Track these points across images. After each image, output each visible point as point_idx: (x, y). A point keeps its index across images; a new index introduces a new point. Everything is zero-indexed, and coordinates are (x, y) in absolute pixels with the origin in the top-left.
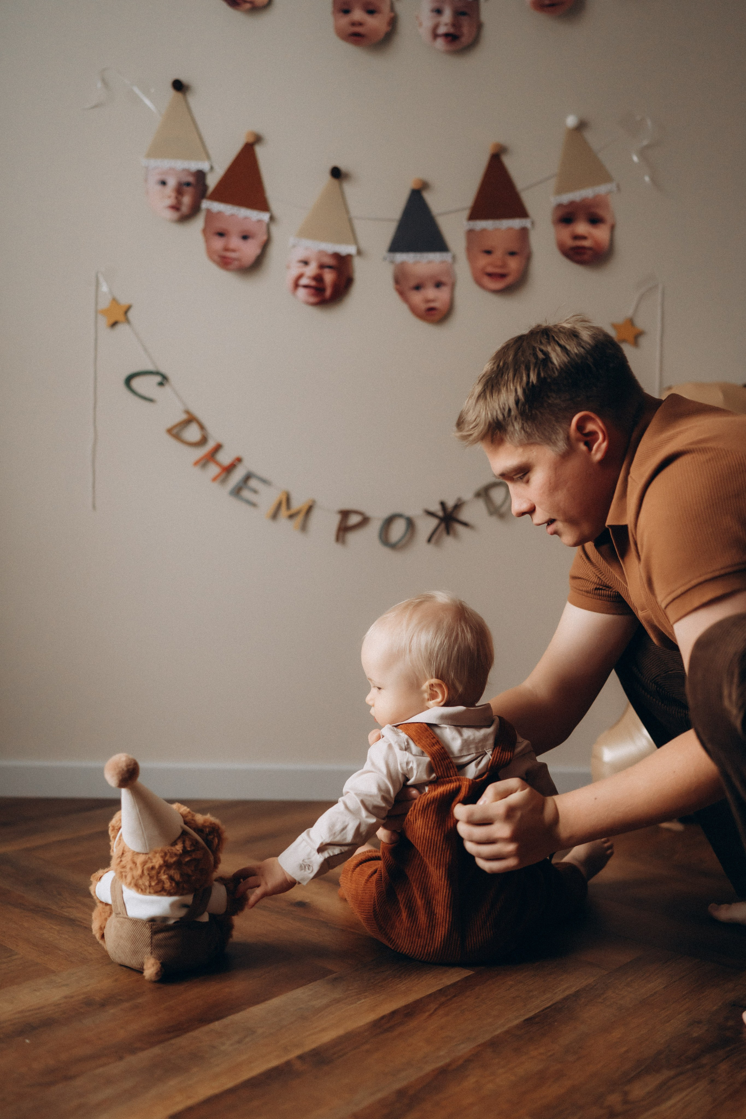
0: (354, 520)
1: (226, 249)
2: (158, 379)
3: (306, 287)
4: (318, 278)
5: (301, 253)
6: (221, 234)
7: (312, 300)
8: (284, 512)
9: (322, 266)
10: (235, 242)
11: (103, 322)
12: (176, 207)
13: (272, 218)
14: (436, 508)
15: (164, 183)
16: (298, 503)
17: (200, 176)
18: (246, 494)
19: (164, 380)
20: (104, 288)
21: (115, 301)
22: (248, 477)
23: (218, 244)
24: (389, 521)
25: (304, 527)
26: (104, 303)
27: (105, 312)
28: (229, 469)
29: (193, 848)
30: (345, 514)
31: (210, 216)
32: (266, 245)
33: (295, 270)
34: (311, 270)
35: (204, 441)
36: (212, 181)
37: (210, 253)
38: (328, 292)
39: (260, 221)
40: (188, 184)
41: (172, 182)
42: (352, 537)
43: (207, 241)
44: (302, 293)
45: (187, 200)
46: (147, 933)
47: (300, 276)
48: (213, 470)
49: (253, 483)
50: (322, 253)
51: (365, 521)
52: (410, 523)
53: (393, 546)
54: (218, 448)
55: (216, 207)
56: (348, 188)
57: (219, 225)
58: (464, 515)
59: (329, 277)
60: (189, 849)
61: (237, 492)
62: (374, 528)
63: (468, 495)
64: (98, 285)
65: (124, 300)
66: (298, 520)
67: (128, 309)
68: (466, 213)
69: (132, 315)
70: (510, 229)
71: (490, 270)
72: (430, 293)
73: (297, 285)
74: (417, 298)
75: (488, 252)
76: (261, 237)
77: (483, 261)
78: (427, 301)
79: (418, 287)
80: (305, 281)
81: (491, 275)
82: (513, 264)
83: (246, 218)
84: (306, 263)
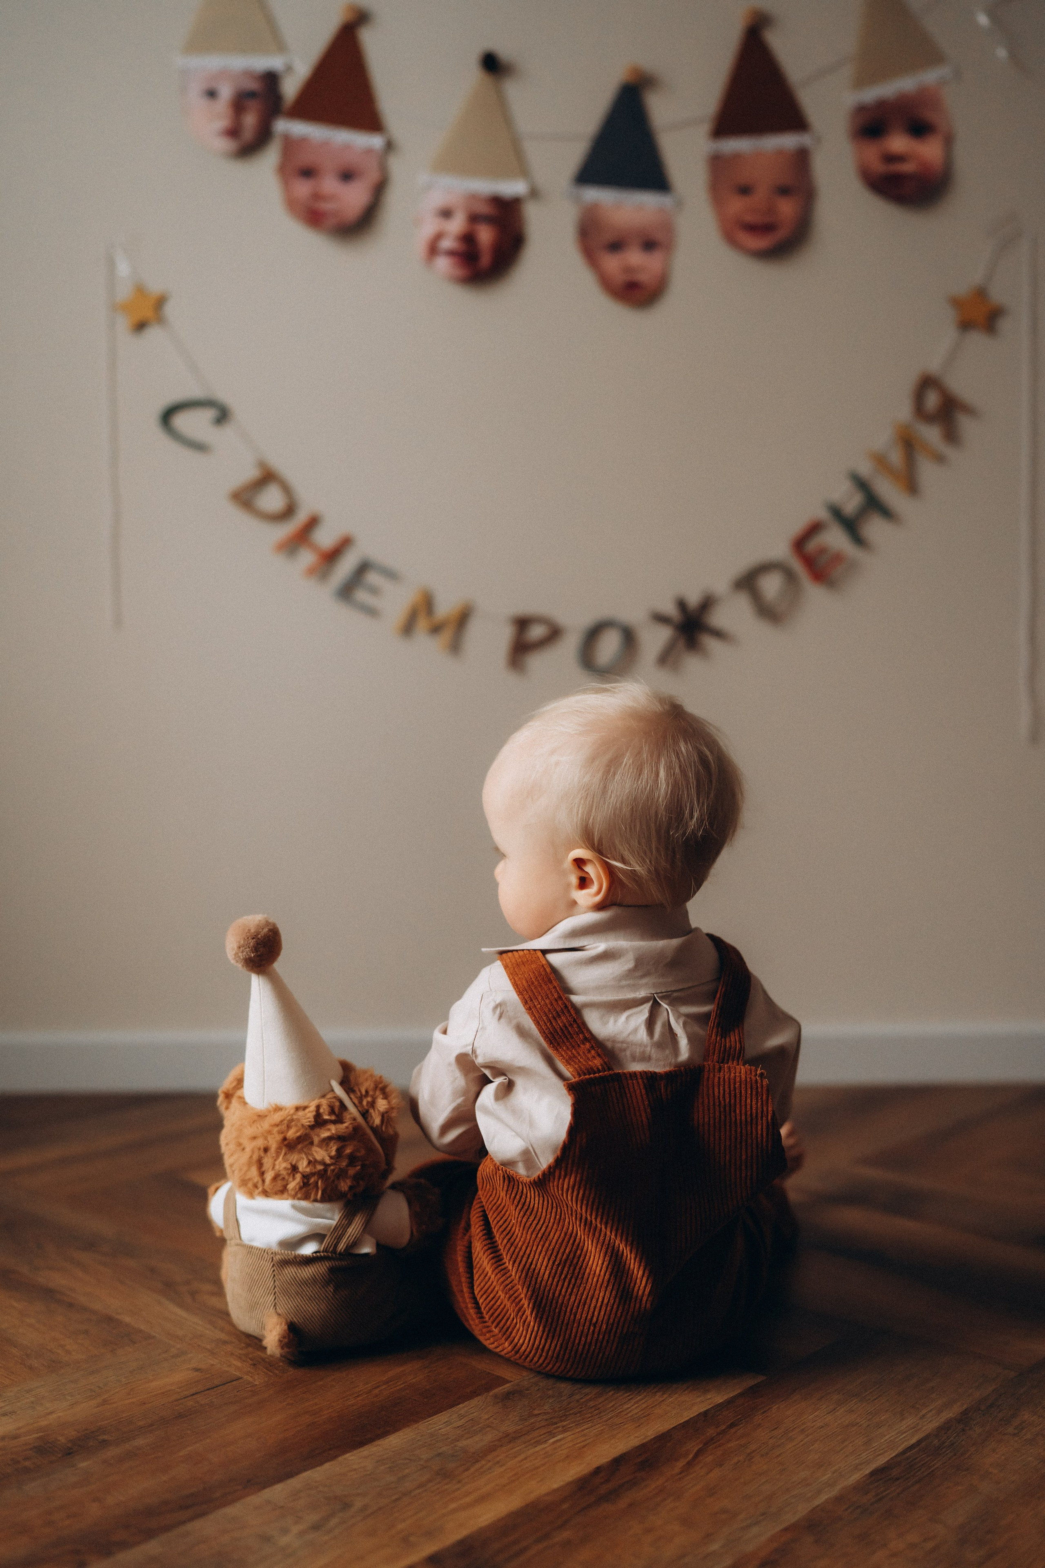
0: (537, 632)
1: (317, 196)
2: (214, 413)
3: (449, 253)
4: (468, 239)
5: (437, 198)
6: (308, 173)
7: (459, 272)
8: (422, 624)
9: (474, 219)
10: (330, 184)
11: (123, 324)
12: (233, 132)
13: (390, 146)
14: (669, 608)
15: (212, 94)
16: (445, 607)
17: (271, 79)
18: (362, 595)
19: (223, 416)
20: (123, 269)
21: (140, 290)
22: (363, 568)
23: (303, 189)
24: (594, 634)
25: (455, 647)
26: (124, 292)
27: (125, 308)
28: (332, 556)
30: (522, 623)
31: (290, 146)
32: (380, 189)
33: (429, 227)
34: (456, 225)
35: (289, 512)
36: (290, 88)
37: (292, 204)
38: (486, 259)
39: (369, 151)
40: (251, 95)
41: (226, 92)
42: (537, 662)
43: (286, 183)
44: (443, 264)
45: (250, 120)
47: (439, 236)
48: (307, 558)
49: (372, 578)
50: (473, 197)
51: (555, 634)
52: (629, 637)
53: (603, 673)
54: (313, 523)
55: (298, 128)
56: (513, 89)
57: (305, 159)
58: (719, 618)
59: (485, 235)
61: (346, 592)
62: (569, 646)
63: (720, 585)
64: (111, 265)
65: (155, 287)
66: (446, 635)
67: (160, 302)
68: (705, 128)
69: (169, 309)
70: (780, 152)
71: (749, 218)
72: (635, 257)
73: (433, 250)
74: (612, 263)
75: (745, 190)
76: (372, 176)
77: (737, 205)
78: (628, 270)
79: (616, 246)
80: (447, 244)
81: (752, 228)
82: (787, 208)
83: (347, 147)
84: (446, 213)
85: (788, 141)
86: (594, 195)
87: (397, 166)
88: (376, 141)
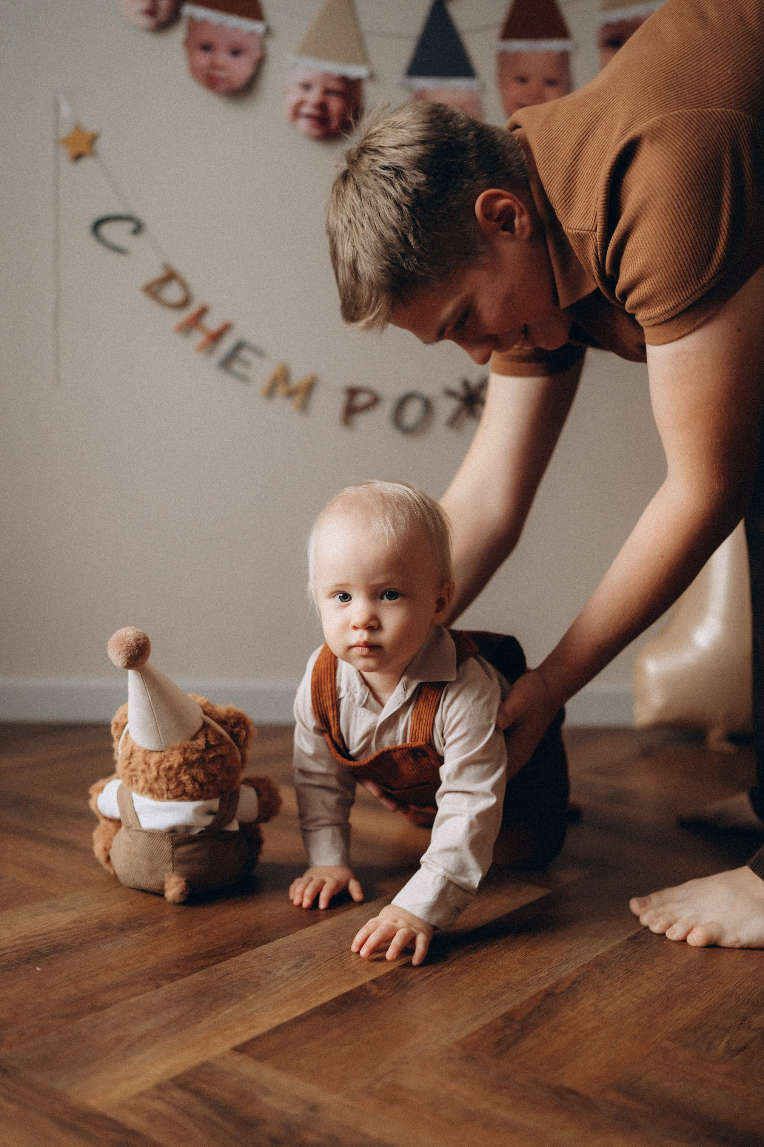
0: (362, 399)
1: (213, 66)
2: (132, 226)
3: (309, 116)
4: (322, 107)
5: (302, 74)
6: (207, 47)
7: (316, 132)
8: (281, 390)
9: (327, 92)
10: (223, 58)
11: (65, 154)
12: (151, 12)
13: (268, 31)
14: (457, 386)
16: (298, 379)
18: (237, 367)
19: (138, 228)
20: (66, 112)
21: (78, 129)
22: (239, 346)
23: (203, 59)
24: (402, 402)
25: (304, 407)
26: (66, 131)
27: (67, 142)
28: (216, 337)
29: (217, 742)
30: (352, 392)
31: (194, 25)
32: (260, 63)
33: (294, 96)
34: (314, 96)
35: (185, 303)
37: (195, 70)
38: (335, 123)
39: (252, 34)
42: (362, 421)
43: (191, 55)
44: (304, 124)
45: (165, 3)
46: (167, 846)
47: (301, 104)
48: (198, 338)
49: (245, 354)
50: (327, 75)
51: (375, 401)
52: (428, 406)
53: (408, 431)
54: (203, 311)
57: (204, 37)
59: (335, 105)
60: (213, 743)
61: (226, 363)
62: (385, 410)
64: (57, 109)
65: (90, 127)
66: (298, 399)
67: (93, 139)
69: (100, 145)
70: (548, 53)
71: (525, 101)
73: (296, 113)
75: (523, 80)
76: (255, 54)
77: (517, 90)
80: (307, 109)
82: (552, 96)
83: (236, 29)
84: (307, 86)
87: (273, 47)
88: (258, 27)
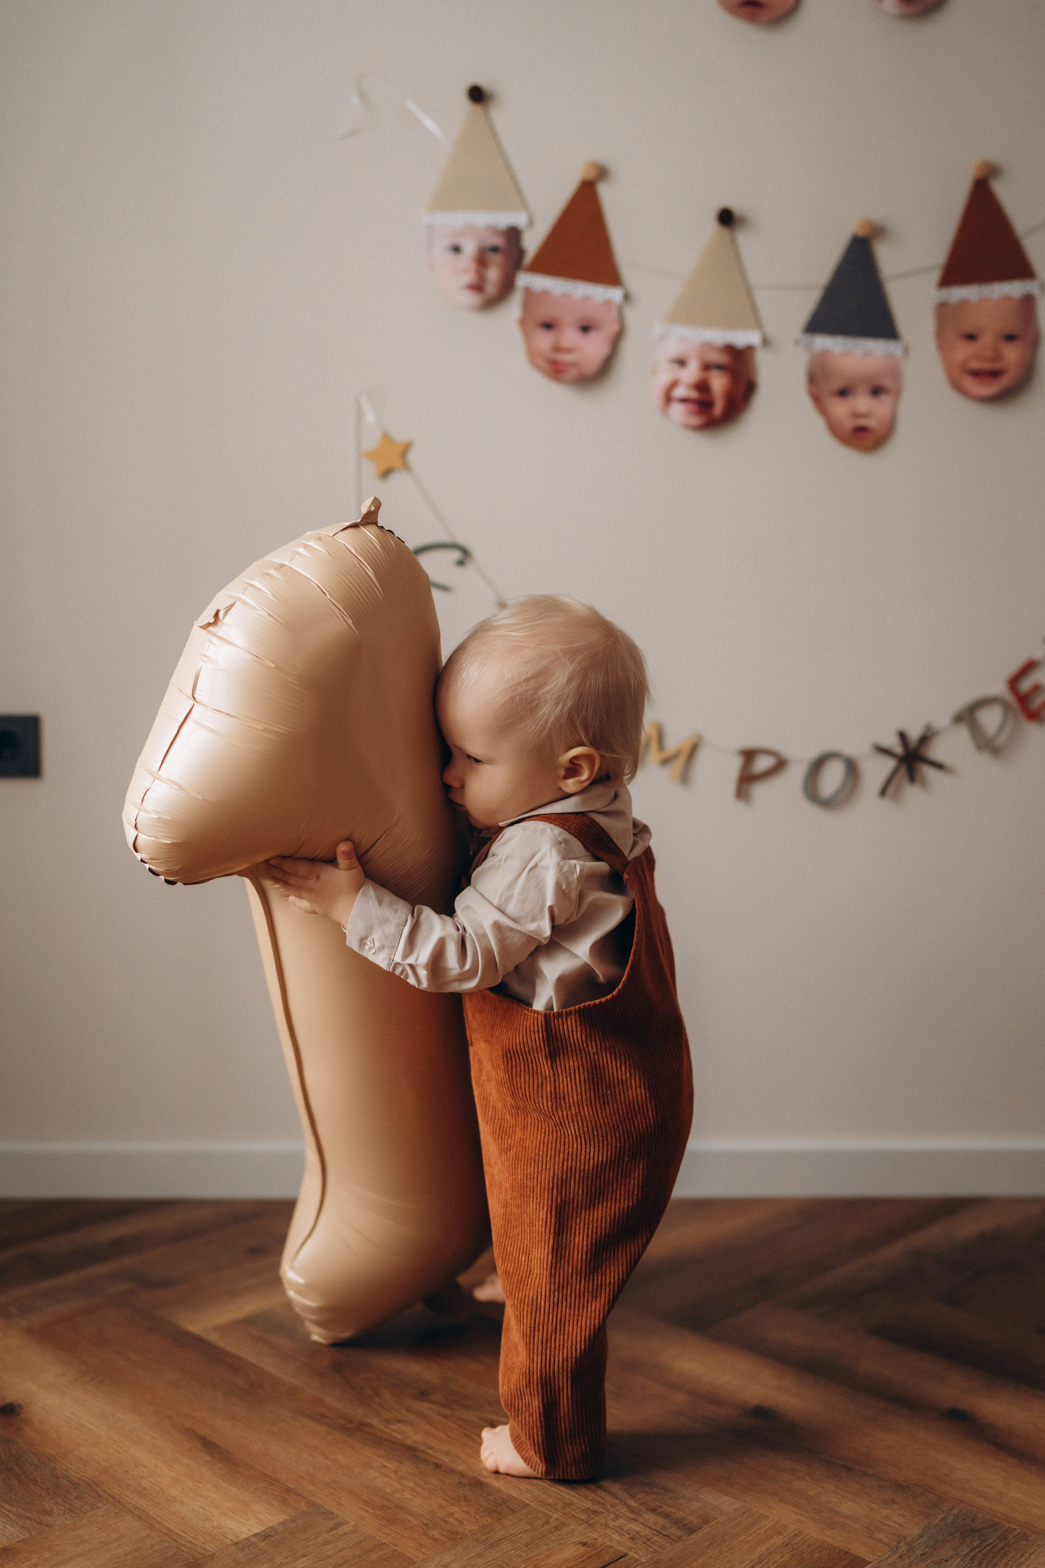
0: (763, 763)
1: (557, 349)
2: (456, 555)
3: (684, 400)
4: (702, 387)
5: (673, 348)
6: (548, 326)
7: (696, 420)
8: (654, 756)
9: (707, 367)
10: (570, 336)
11: (370, 470)
12: (477, 287)
13: (627, 297)
14: (892, 742)
15: (457, 249)
16: (676, 741)
17: (513, 235)
19: (465, 556)
20: (370, 417)
21: (386, 437)
23: (544, 341)
24: (818, 765)
25: (685, 778)
26: (371, 441)
27: (372, 455)
30: (749, 755)
31: (530, 296)
32: (616, 341)
33: (664, 378)
34: (691, 373)
36: (532, 243)
37: (533, 356)
38: (719, 408)
39: (607, 303)
40: (495, 249)
41: (470, 248)
42: (759, 791)
43: (527, 337)
44: (678, 411)
45: (493, 274)
47: (674, 385)
50: (707, 346)
51: (781, 765)
52: (852, 768)
53: (828, 804)
55: (540, 282)
56: (745, 240)
57: (544, 312)
58: (937, 751)
59: (719, 383)
62: (795, 775)
63: (942, 720)
64: (359, 413)
65: (400, 436)
66: (678, 766)
67: (406, 449)
68: (936, 276)
69: (413, 457)
70: (1006, 299)
71: (975, 365)
72: (863, 402)
73: (668, 399)
74: (841, 409)
75: (971, 337)
76: (611, 328)
77: (963, 351)
78: (856, 415)
79: (844, 393)
80: (681, 392)
81: (976, 374)
82: (1012, 354)
83: (587, 299)
84: (681, 363)
85: (1015, 289)
86: (823, 343)
87: (632, 316)
88: (615, 294)
